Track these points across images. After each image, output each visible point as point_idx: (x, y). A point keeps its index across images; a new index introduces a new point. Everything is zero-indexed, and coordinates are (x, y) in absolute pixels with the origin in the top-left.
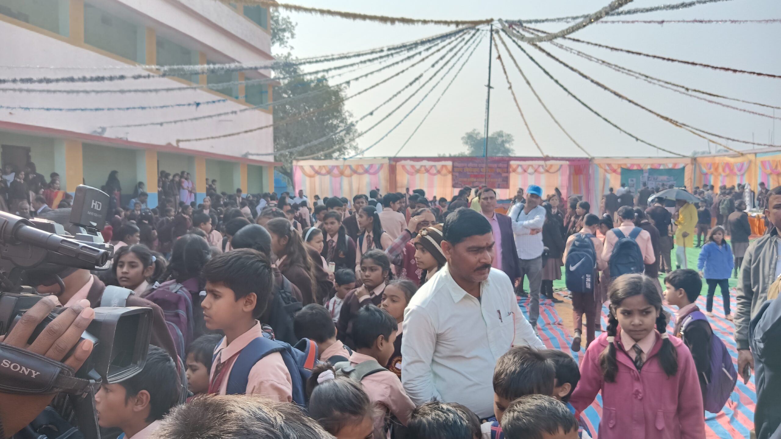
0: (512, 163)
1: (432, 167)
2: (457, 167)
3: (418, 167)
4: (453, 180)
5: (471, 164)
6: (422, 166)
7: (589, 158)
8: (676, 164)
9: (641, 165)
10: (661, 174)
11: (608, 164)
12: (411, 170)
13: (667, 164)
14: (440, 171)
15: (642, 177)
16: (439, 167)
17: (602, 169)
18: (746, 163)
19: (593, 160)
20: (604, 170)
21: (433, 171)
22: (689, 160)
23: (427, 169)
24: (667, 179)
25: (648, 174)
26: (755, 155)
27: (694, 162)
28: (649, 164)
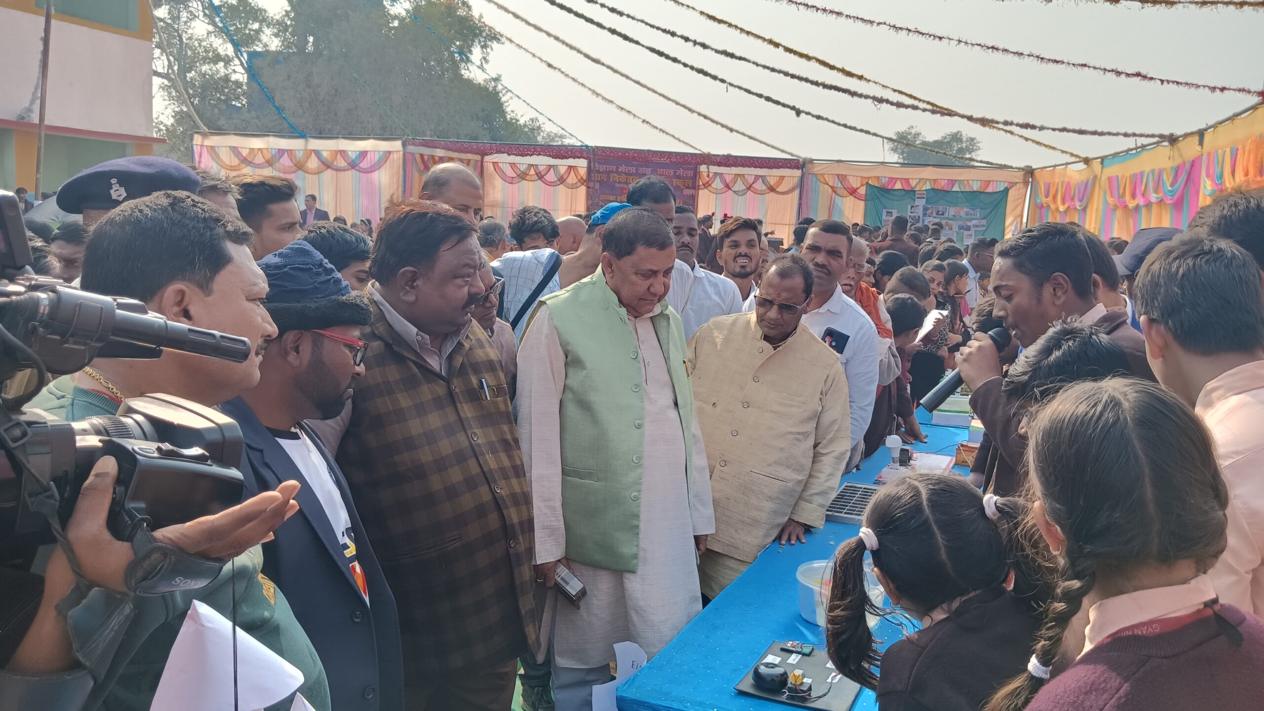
0: (703, 168)
1: (550, 167)
2: (598, 172)
3: (523, 168)
4: (589, 196)
5: (622, 168)
6: (531, 166)
7: (801, 160)
8: (989, 182)
9: (910, 180)
10: (955, 204)
11: (840, 177)
12: (510, 173)
13: (968, 180)
14: (565, 178)
15: (912, 207)
16: (563, 170)
17: (826, 186)
18: (1090, 184)
19: (809, 166)
20: (832, 188)
21: (551, 177)
22: (1021, 174)
23: (540, 172)
24: (967, 214)
25: (924, 200)
26: (1102, 163)
27: (1030, 180)
28: (929, 180)
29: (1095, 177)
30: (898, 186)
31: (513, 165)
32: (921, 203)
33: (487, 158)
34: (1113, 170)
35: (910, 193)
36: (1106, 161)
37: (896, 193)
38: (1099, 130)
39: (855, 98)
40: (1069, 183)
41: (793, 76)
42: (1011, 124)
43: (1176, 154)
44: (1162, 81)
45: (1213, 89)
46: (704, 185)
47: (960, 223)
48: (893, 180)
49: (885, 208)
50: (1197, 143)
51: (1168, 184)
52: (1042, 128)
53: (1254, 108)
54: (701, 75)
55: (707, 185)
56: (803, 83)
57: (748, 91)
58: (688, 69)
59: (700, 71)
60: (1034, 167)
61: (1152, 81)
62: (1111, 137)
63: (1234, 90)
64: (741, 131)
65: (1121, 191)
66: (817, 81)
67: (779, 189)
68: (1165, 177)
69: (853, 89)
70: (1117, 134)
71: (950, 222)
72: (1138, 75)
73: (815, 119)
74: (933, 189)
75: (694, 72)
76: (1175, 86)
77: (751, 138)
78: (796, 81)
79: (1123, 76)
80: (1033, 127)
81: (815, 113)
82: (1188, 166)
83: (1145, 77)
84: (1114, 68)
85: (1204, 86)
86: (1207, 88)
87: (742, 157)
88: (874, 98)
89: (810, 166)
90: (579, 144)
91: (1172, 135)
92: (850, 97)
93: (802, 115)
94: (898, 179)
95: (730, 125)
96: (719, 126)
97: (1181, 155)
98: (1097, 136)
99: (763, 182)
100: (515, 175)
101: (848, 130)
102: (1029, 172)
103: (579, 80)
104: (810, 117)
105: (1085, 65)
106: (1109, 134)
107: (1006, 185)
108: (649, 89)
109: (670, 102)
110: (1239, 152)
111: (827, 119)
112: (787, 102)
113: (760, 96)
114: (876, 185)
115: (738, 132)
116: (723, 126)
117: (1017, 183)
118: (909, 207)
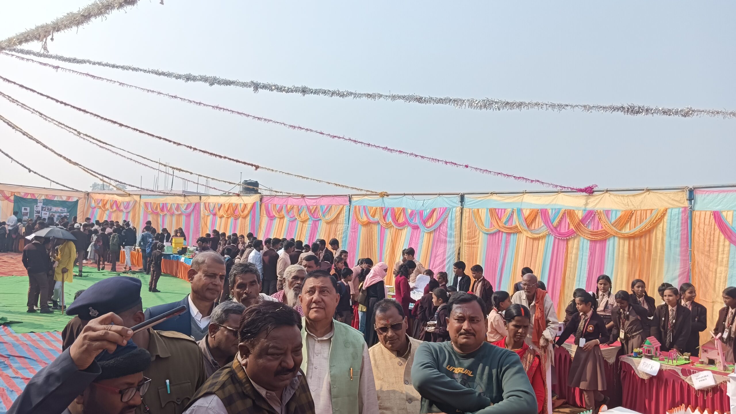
8: (70, 197)
9: (35, 195)
10: (55, 206)
13: (61, 196)
15: (36, 206)
18: (131, 203)
22: (83, 194)
24: (61, 210)
25: (42, 204)
26: (140, 197)
27: (88, 197)
28: (44, 195)
29: (136, 201)
30: (29, 197)
32: (40, 205)
35: (35, 201)
37: (28, 200)
40: (116, 201)
43: (186, 200)
47: (58, 214)
51: (183, 209)
60: (90, 192)
65: (154, 208)
68: (181, 207)
71: (53, 214)
74: (46, 199)
82: (193, 205)
94: (28, 194)
97: (189, 201)
102: (87, 194)
107: (77, 198)
114: (19, 196)
117: (82, 198)
118: (35, 206)
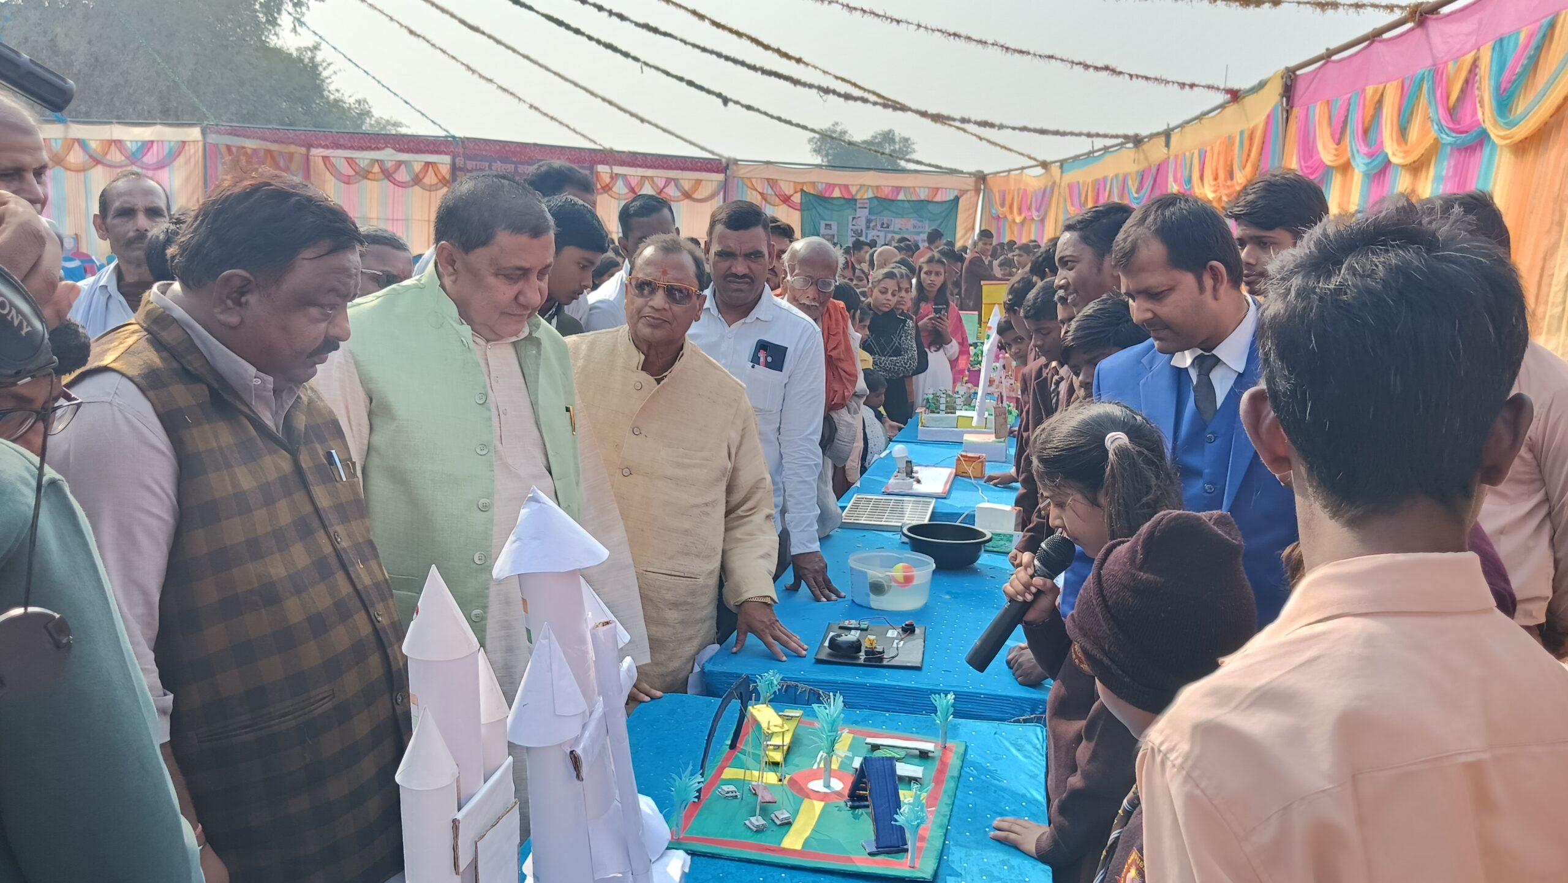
0: (603, 168)
1: (400, 163)
3: (363, 165)
6: (374, 162)
7: (724, 160)
8: (937, 189)
9: (850, 187)
10: (901, 215)
11: (771, 181)
12: (346, 169)
13: (914, 188)
14: (421, 176)
15: (854, 218)
16: (417, 168)
17: (754, 193)
18: (1048, 190)
19: (733, 168)
20: (762, 194)
21: (402, 175)
22: (972, 180)
23: (387, 170)
24: (915, 227)
25: (867, 211)
26: (1061, 167)
27: (982, 187)
28: (872, 187)
29: (1054, 183)
30: (836, 193)
31: (350, 161)
32: (863, 214)
33: (314, 151)
34: (1073, 175)
35: (851, 202)
36: (1066, 166)
37: (835, 202)
38: (1061, 130)
39: (799, 87)
40: (1025, 191)
41: (727, 58)
42: (968, 121)
43: (1142, 157)
44: (1131, 76)
45: (1182, 85)
46: (603, 188)
48: (830, 186)
49: (824, 219)
50: (1164, 144)
51: (1133, 191)
52: (1001, 127)
53: (1222, 107)
54: (609, 51)
55: (607, 189)
56: (739, 67)
57: (667, 74)
58: (594, 43)
59: (609, 46)
60: (986, 172)
61: (1121, 76)
62: (1074, 138)
63: (1203, 87)
64: (654, 121)
65: (1083, 199)
66: (755, 66)
67: (696, 196)
68: (1130, 183)
69: (795, 76)
70: (1080, 134)
72: (1106, 68)
73: (744, 110)
74: (876, 197)
75: (601, 48)
76: (1144, 82)
77: (665, 130)
78: (730, 64)
79: (1091, 70)
80: (992, 125)
81: (744, 102)
82: (1154, 170)
83: (1113, 71)
84: (1082, 61)
85: (1173, 83)
86: (1176, 85)
87: (653, 155)
88: (820, 88)
89: (735, 168)
90: (443, 134)
91: (1137, 135)
92: (792, 86)
93: (730, 104)
94: (835, 185)
95: (641, 114)
96: (627, 116)
97: (1146, 159)
98: (1058, 137)
99: (676, 186)
100: (353, 173)
101: (782, 124)
102: (981, 178)
103: (449, 52)
104: (738, 107)
105: (1051, 57)
106: (1072, 134)
107: (956, 193)
108: (541, 66)
109: (568, 84)
110: (1208, 154)
111: (758, 110)
112: (712, 88)
113: (681, 79)
114: (812, 192)
115: (650, 123)
116: (632, 115)
117: (967, 191)
118: (850, 219)
